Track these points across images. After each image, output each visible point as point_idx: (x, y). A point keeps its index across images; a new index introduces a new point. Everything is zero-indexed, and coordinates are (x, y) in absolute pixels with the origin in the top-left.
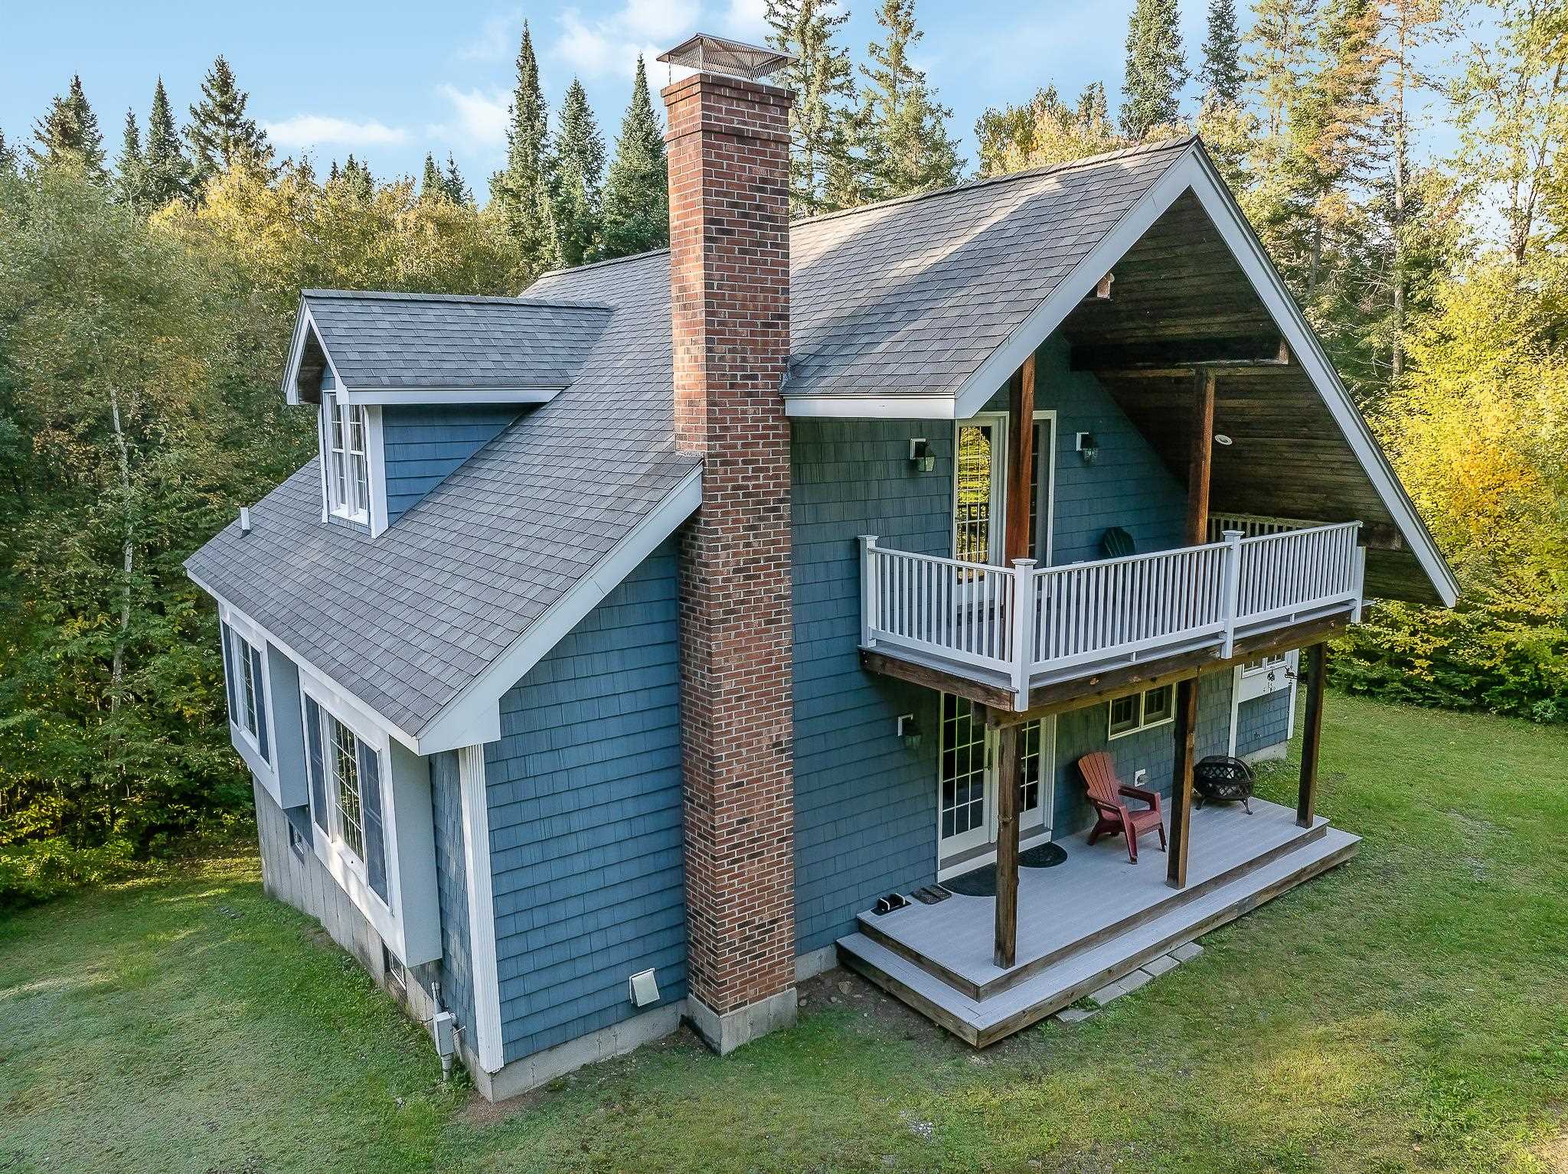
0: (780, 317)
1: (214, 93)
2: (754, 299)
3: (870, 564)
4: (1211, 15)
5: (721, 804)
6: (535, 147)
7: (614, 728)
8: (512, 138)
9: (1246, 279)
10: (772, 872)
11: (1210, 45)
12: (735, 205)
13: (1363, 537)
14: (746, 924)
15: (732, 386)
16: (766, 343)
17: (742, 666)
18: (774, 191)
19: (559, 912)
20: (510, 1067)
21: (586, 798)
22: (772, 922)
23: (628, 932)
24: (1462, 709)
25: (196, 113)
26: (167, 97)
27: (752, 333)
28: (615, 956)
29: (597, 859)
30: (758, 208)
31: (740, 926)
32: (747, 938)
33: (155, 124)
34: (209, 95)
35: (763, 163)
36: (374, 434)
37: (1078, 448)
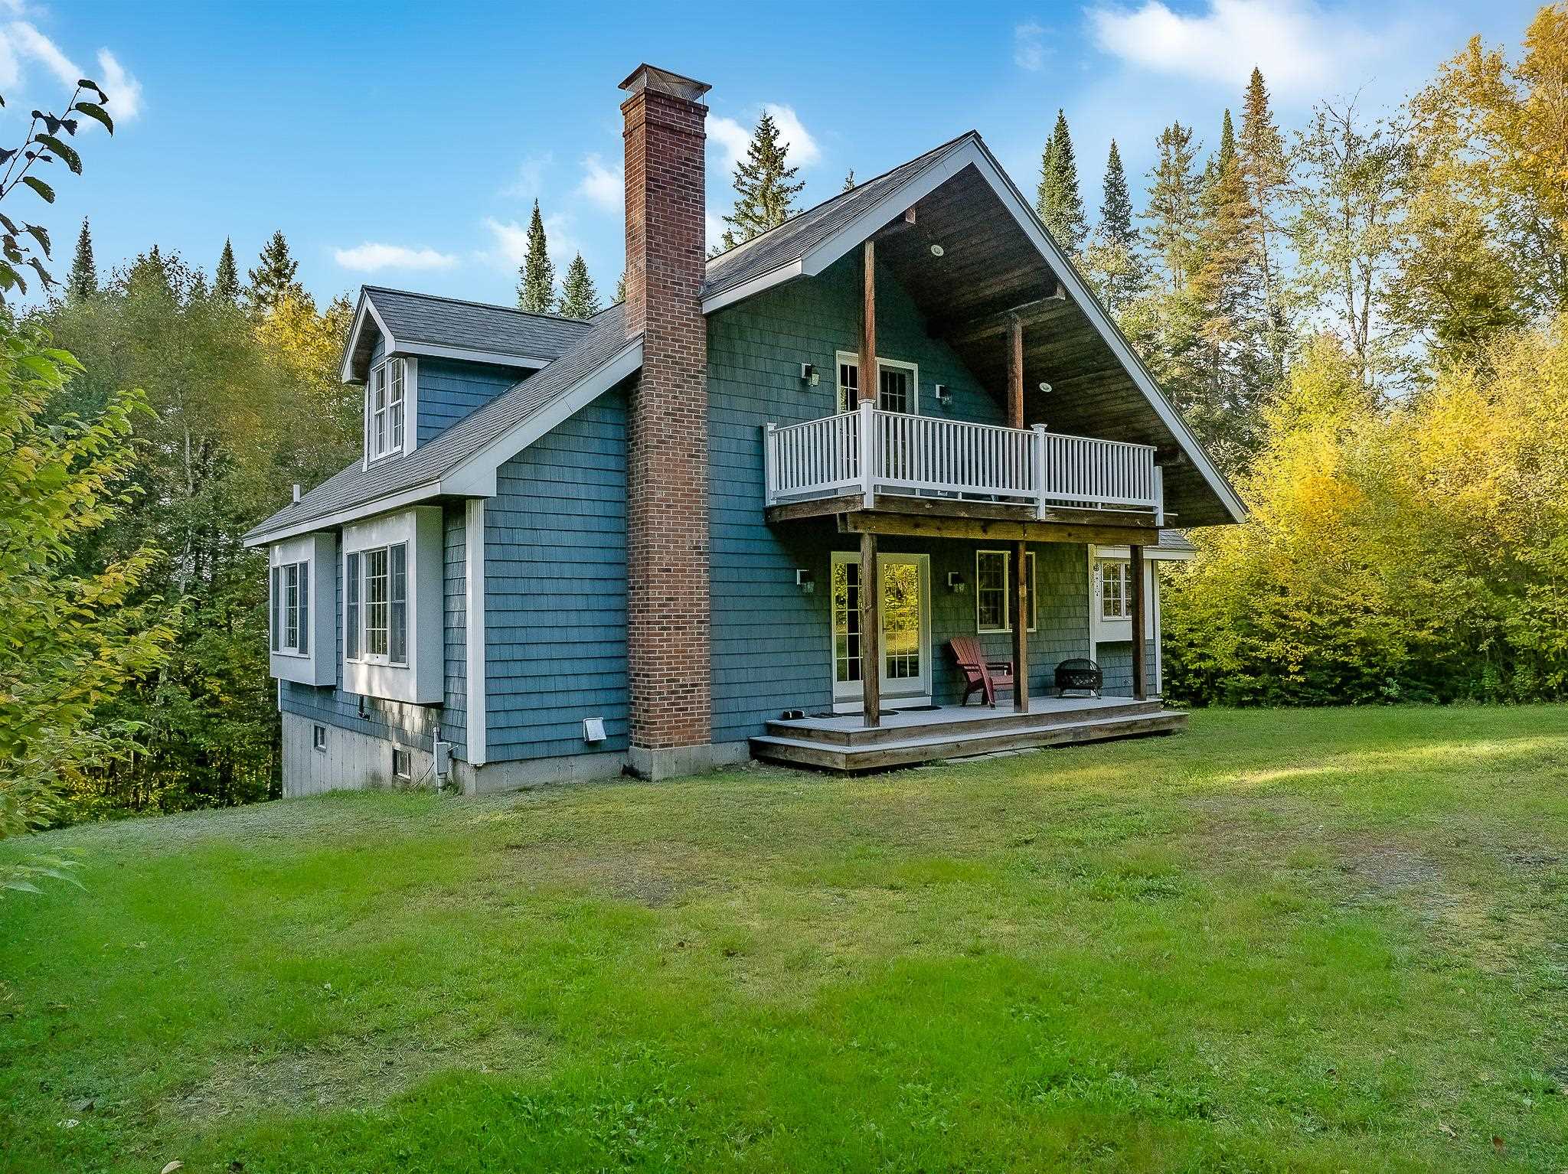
0: (698, 248)
1: (269, 260)
2: (680, 233)
3: (771, 443)
4: (1106, 185)
5: (654, 582)
6: (541, 301)
7: (577, 523)
8: (521, 294)
9: (1024, 234)
10: (693, 645)
11: (1107, 208)
12: (667, 171)
13: (1158, 459)
14: (674, 681)
15: (664, 287)
16: (689, 263)
17: (671, 483)
18: (694, 167)
19: (533, 652)
20: (489, 768)
21: (556, 571)
22: (693, 685)
23: (584, 683)
24: (1330, 704)
25: (254, 276)
26: (233, 253)
27: (679, 255)
28: (576, 699)
29: (562, 619)
30: (683, 175)
31: (668, 681)
32: (673, 692)
33: (220, 274)
34: (266, 262)
35: (687, 148)
36: (410, 381)
37: (938, 396)
